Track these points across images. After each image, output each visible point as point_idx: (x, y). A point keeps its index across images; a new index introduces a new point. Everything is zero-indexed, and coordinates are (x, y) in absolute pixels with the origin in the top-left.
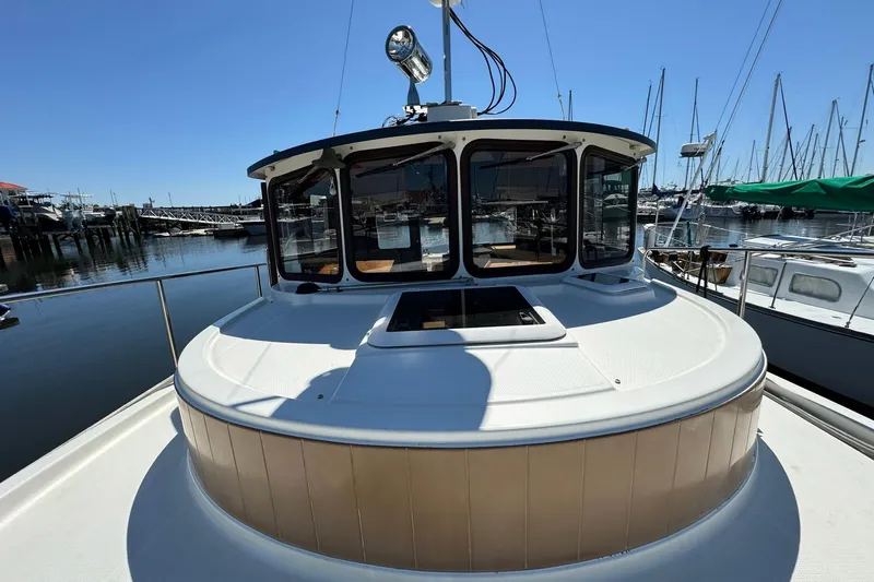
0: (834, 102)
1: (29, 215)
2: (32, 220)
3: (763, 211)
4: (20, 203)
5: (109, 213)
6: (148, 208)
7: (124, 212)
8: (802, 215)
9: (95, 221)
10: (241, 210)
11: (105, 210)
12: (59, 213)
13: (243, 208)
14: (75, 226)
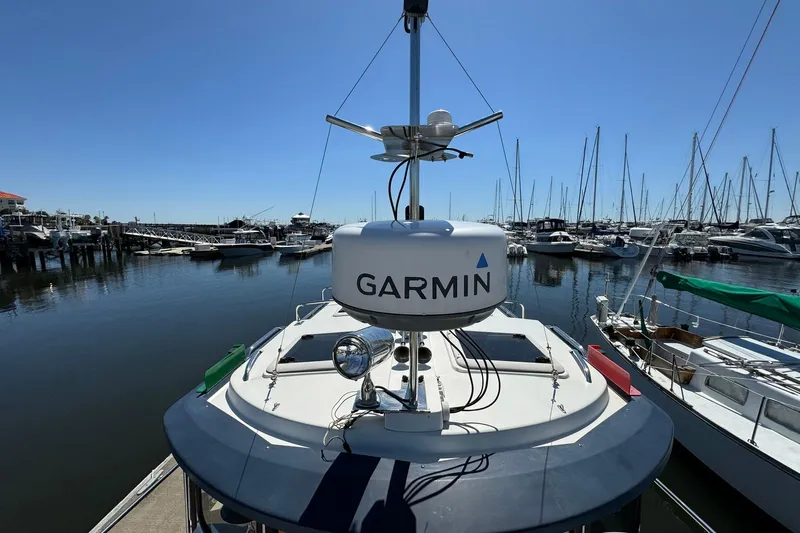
0: (745, 158)
1: (18, 233)
2: (21, 238)
3: (692, 253)
4: (12, 222)
5: (95, 232)
6: (133, 226)
7: (109, 232)
8: (727, 257)
9: (81, 239)
10: (219, 229)
11: (92, 229)
12: (47, 232)
13: (221, 227)
14: (61, 244)
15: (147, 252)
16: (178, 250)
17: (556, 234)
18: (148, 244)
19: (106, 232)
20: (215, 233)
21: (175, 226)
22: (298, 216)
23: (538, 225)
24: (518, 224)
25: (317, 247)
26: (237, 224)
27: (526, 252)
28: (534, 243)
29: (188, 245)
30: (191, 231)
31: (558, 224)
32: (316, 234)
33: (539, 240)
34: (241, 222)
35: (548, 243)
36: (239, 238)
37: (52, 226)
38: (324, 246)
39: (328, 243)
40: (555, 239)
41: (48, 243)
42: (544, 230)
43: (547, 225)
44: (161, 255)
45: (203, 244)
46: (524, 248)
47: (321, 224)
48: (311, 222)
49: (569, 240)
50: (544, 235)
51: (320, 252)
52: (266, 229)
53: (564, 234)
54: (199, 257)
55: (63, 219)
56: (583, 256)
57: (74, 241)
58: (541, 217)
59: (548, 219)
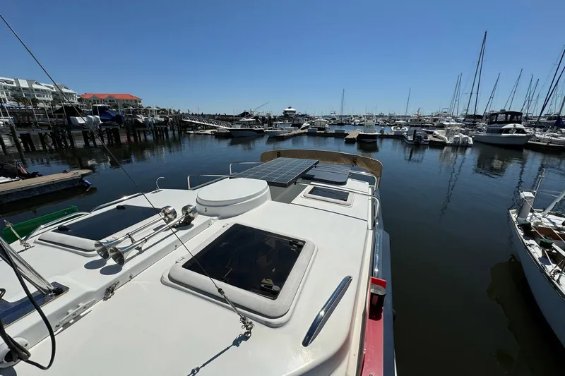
1: (130, 119)
2: (131, 122)
5: (166, 119)
7: (173, 119)
9: (159, 123)
10: (234, 118)
11: (165, 117)
12: (143, 118)
13: (236, 116)
14: (150, 125)
15: (192, 132)
16: (209, 132)
17: (510, 126)
18: (195, 127)
19: (171, 119)
20: (232, 121)
21: (210, 115)
22: (288, 109)
23: (492, 118)
24: (470, 117)
25: (294, 132)
26: (245, 114)
27: (472, 142)
28: (482, 134)
29: (215, 128)
30: (218, 119)
31: (514, 117)
32: (295, 122)
33: (488, 131)
34: (247, 113)
35: (498, 135)
36: (244, 124)
37: (146, 115)
38: (299, 131)
39: (303, 129)
40: (507, 131)
41: (143, 125)
42: (496, 122)
43: (501, 117)
44: (200, 134)
45: (223, 128)
46: (471, 139)
47: (303, 115)
48: (297, 113)
49: (525, 133)
50: (497, 126)
51: (295, 135)
52: (263, 118)
53: (518, 126)
54: (219, 136)
55: (151, 111)
56: (537, 148)
57: (157, 124)
58: (497, 110)
59: (503, 112)
